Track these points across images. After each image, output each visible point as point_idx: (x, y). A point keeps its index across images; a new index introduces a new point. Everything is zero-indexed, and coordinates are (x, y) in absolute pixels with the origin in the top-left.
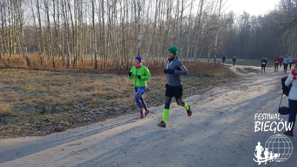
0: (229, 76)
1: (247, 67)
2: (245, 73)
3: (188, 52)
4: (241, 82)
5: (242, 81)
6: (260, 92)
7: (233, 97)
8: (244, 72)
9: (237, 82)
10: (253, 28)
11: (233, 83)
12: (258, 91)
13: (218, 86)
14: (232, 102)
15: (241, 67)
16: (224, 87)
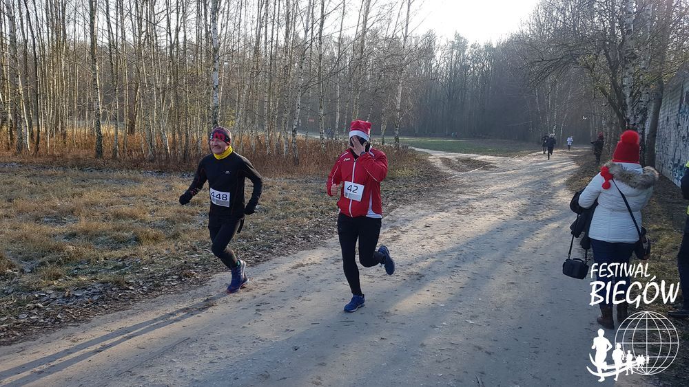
0: (429, 178)
1: (464, 155)
2: (463, 171)
3: (337, 120)
4: (456, 191)
5: (458, 189)
6: (500, 217)
7: (443, 232)
8: (459, 168)
9: (447, 191)
10: (474, 70)
11: (439, 194)
12: (495, 213)
13: (408, 202)
14: (442, 244)
15: (452, 156)
16: (420, 205)
